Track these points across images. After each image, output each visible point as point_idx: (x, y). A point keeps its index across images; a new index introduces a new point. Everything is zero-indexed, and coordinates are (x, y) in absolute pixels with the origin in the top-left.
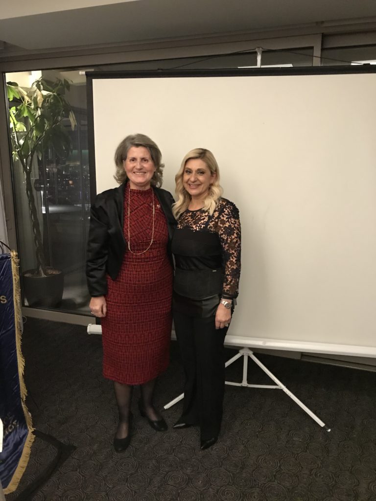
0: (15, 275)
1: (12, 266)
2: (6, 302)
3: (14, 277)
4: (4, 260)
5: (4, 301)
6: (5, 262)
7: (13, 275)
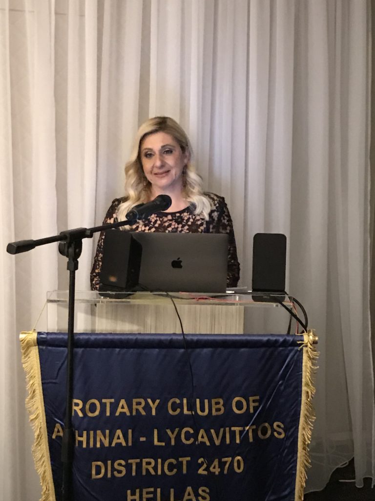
0: (307, 385)
1: (303, 364)
2: (283, 436)
3: (304, 388)
4: (289, 348)
5: (279, 433)
6: (290, 351)
7: (303, 384)
